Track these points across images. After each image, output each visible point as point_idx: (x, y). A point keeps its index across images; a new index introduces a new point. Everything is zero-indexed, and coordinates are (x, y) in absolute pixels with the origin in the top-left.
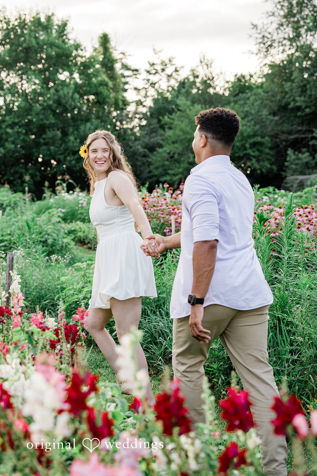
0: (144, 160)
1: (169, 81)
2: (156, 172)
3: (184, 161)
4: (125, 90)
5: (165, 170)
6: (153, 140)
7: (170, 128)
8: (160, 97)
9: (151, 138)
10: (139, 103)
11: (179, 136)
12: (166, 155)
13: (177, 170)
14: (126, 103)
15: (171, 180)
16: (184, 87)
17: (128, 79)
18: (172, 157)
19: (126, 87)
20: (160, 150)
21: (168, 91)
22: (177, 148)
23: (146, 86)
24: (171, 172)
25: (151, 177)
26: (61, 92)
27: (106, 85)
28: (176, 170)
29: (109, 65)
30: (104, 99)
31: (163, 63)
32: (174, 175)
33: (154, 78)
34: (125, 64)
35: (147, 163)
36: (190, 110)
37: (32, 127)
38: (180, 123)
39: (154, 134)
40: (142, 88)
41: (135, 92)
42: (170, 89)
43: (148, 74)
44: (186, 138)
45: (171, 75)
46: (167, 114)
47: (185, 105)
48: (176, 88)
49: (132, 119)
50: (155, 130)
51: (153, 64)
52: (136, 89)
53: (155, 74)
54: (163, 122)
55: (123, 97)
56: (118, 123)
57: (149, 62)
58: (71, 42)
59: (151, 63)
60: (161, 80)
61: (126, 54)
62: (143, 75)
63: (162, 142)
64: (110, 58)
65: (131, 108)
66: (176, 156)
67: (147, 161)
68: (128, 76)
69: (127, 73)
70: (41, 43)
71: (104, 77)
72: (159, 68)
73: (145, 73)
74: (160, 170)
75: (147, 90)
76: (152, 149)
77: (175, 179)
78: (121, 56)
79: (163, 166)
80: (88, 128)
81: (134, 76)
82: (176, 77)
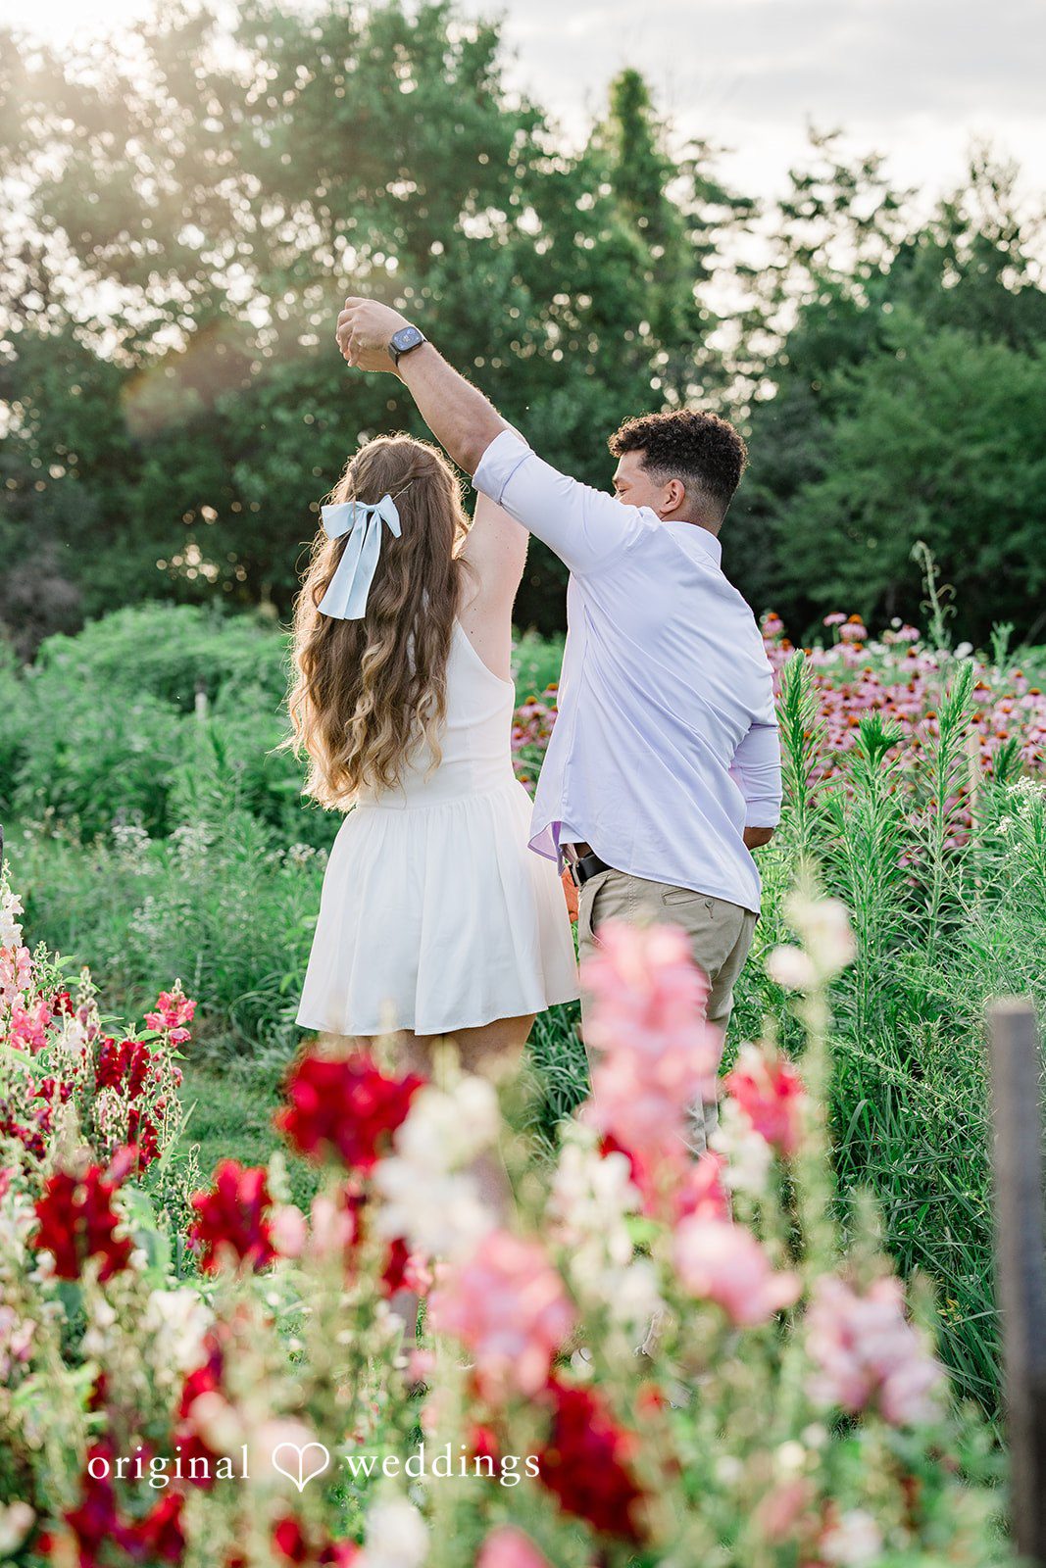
0: (757, 524)
1: (860, 241)
2: (796, 570)
3: (896, 531)
4: (705, 275)
5: (830, 561)
6: (789, 454)
7: (852, 413)
8: (826, 300)
9: (783, 448)
10: (752, 322)
11: (881, 442)
12: (832, 508)
13: (870, 564)
14: (700, 324)
15: (849, 597)
16: (909, 266)
17: (714, 237)
18: (856, 516)
19: (708, 262)
20: (814, 491)
21: (856, 278)
22: (873, 484)
23: (781, 262)
24: (846, 568)
25: (780, 587)
26: (467, 282)
27: (630, 256)
28: (868, 560)
29: (644, 185)
30: (622, 307)
31: (842, 177)
32: (862, 579)
33: (806, 233)
34: (706, 179)
35: (766, 539)
36: (924, 349)
37: (362, 402)
38: (886, 395)
39: (794, 435)
40: (767, 266)
41: (739, 281)
42: (866, 273)
43: (788, 217)
44: (906, 449)
45: (871, 220)
46: (843, 362)
47: (905, 329)
48: (885, 269)
49: (723, 379)
50: (800, 418)
51: (809, 182)
52: (742, 270)
53: (811, 217)
54: (825, 393)
55: (691, 299)
56: (671, 395)
57: (791, 173)
58: (509, 104)
59: (801, 178)
60: (832, 237)
61: (711, 145)
62: (771, 221)
63: (819, 462)
64: (645, 159)
65: (721, 340)
66: (869, 514)
67: (767, 529)
68: (715, 226)
69: (710, 213)
70: (402, 108)
71: (623, 228)
72: (826, 194)
73: (780, 211)
74: (812, 562)
75: (783, 273)
76: (785, 486)
77: (862, 592)
78: (693, 153)
79: (825, 545)
80: (557, 409)
81: (738, 223)
82: (887, 228)
